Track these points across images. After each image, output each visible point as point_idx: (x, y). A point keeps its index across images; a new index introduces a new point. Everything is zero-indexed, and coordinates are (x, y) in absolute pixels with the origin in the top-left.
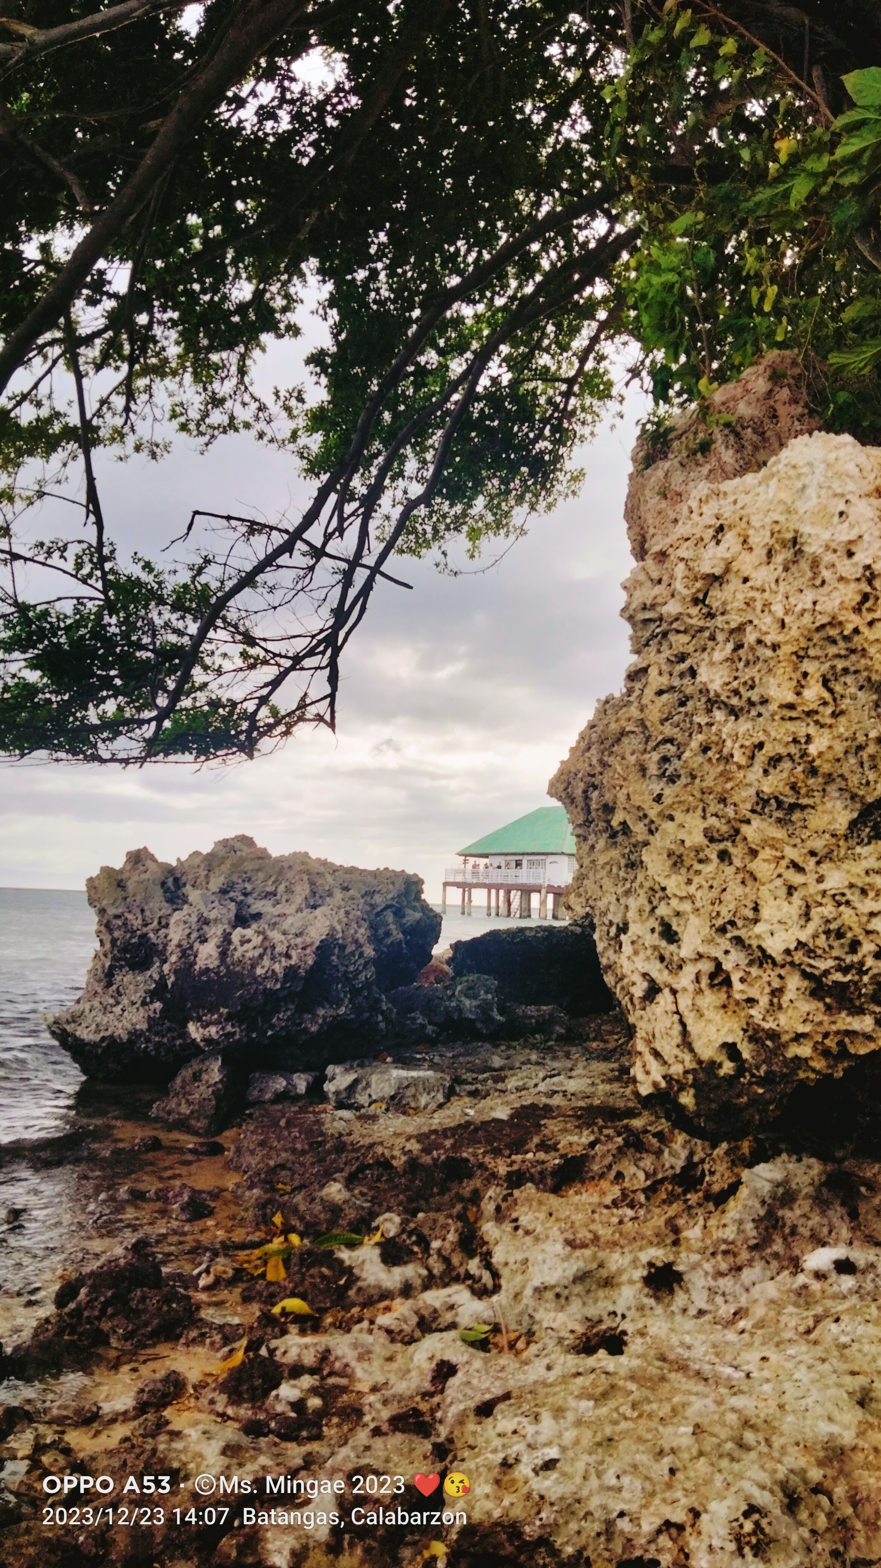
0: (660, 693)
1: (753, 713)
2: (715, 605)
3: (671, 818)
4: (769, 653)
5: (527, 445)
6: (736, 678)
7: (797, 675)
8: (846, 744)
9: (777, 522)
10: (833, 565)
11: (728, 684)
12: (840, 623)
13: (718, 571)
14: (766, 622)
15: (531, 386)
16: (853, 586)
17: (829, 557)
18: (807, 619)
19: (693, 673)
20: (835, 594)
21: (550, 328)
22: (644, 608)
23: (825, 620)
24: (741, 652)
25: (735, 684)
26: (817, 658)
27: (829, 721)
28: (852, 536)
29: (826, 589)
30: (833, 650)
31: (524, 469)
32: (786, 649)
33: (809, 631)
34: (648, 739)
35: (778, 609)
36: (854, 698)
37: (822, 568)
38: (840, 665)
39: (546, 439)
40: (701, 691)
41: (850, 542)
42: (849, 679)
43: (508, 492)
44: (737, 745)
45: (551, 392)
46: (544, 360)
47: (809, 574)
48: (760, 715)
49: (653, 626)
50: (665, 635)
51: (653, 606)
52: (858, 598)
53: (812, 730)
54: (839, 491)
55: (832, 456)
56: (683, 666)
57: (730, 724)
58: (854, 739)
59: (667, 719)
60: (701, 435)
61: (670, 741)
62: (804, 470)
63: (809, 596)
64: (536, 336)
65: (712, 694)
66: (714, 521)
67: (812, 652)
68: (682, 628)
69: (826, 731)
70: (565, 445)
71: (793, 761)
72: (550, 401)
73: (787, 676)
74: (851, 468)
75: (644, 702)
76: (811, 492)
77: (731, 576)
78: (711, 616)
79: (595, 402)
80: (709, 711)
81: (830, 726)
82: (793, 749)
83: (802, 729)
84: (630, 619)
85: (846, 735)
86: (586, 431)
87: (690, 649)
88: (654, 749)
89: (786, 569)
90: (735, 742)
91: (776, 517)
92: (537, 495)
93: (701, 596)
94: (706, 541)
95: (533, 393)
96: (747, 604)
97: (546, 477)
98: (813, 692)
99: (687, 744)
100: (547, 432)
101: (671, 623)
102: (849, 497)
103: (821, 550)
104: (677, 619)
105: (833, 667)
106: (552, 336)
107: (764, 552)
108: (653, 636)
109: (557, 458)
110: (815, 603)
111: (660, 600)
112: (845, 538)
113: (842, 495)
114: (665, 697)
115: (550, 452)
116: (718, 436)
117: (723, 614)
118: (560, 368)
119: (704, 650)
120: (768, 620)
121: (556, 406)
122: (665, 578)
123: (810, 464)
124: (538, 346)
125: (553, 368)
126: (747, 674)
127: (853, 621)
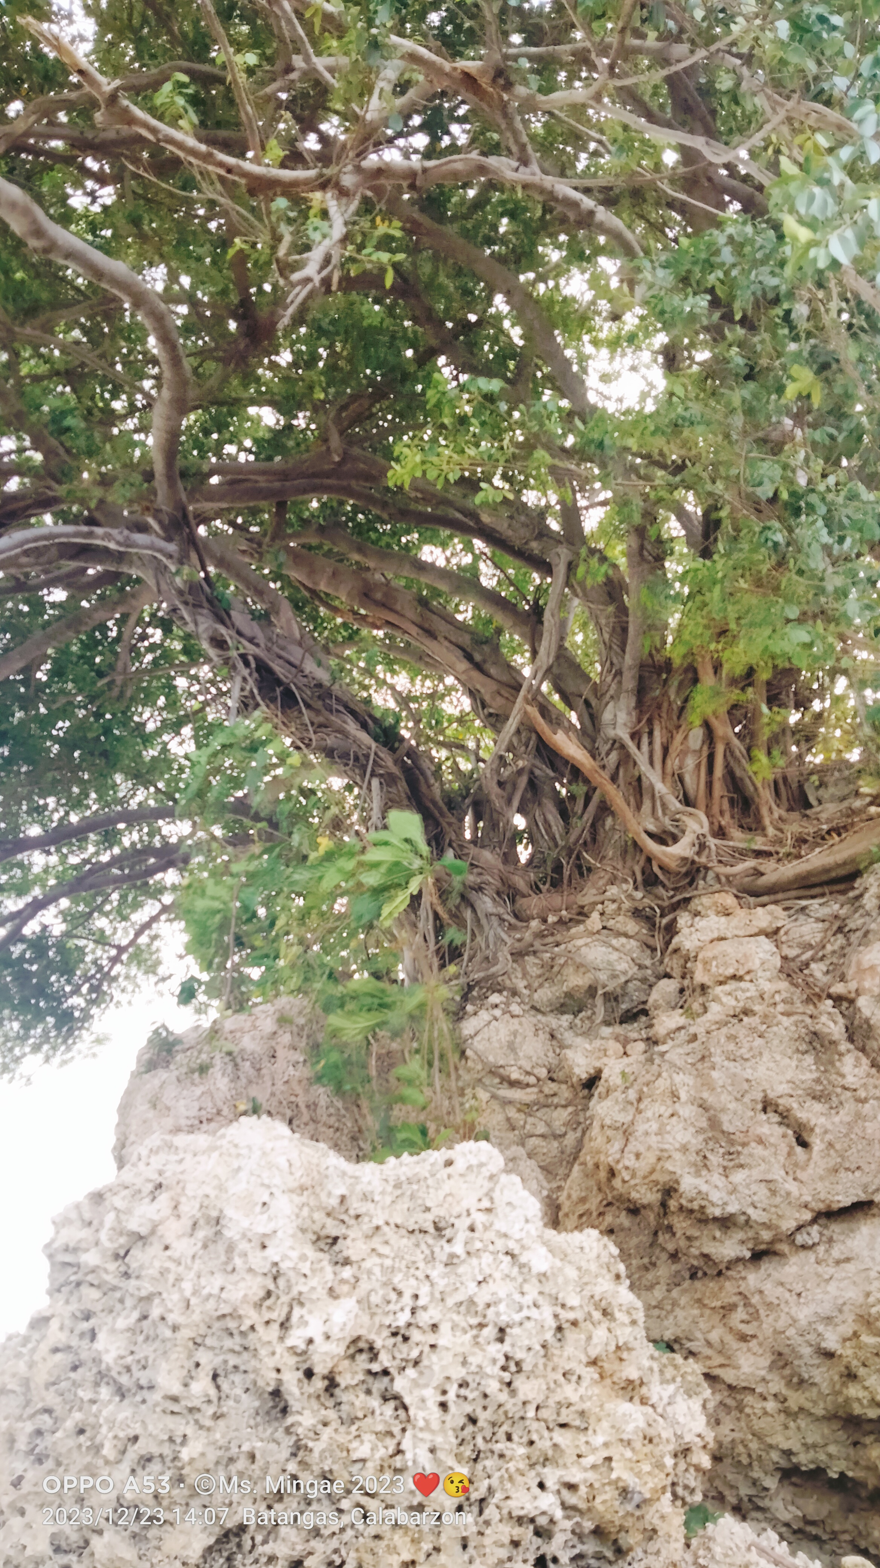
0: (56, 1350)
1: (138, 1398)
2: (134, 1265)
3: (22, 1513)
4: (168, 1333)
5: (59, 997)
6: (132, 1353)
7: (190, 1364)
8: (220, 1453)
9: (207, 1196)
10: (246, 1255)
11: (122, 1357)
12: (240, 1317)
13: (143, 1231)
14: (173, 1298)
15: (81, 943)
16: (260, 1279)
17: (243, 1246)
18: (211, 1304)
19: (93, 1335)
20: (242, 1285)
21: (115, 896)
22: (66, 1249)
23: (225, 1309)
24: (145, 1323)
25: (129, 1359)
26: (212, 1348)
27: (208, 1423)
28: (268, 1231)
29: (234, 1277)
30: (229, 1343)
31: (51, 1020)
32: (185, 1333)
33: (211, 1317)
34: (28, 1403)
35: (187, 1286)
36: (237, 1401)
37: (235, 1254)
38: (233, 1360)
39: (81, 995)
40: (94, 1360)
41: (265, 1235)
42: (237, 1378)
43: (26, 1037)
44: (110, 1435)
45: (99, 953)
46: (101, 922)
47: (223, 1258)
48: (144, 1401)
49: (70, 1270)
50: (78, 1284)
51: (75, 1250)
52: (262, 1293)
53: (190, 1431)
54: (266, 1182)
55: (269, 1145)
56: (85, 1326)
57: (111, 1407)
58: (228, 1449)
59: (54, 1384)
60: (204, 1056)
61: (48, 1411)
62: (244, 1151)
63: (218, 1281)
64: (99, 900)
65: (103, 1366)
66: (155, 1177)
67: (209, 1341)
68: (96, 1282)
69: (203, 1433)
70: (99, 1006)
71: (164, 1462)
72: (95, 962)
73: (179, 1364)
74: (282, 1161)
75: (36, 1357)
76: (243, 1175)
77: (154, 1239)
78: (126, 1275)
79: (140, 974)
80: (97, 1384)
81: (209, 1429)
82: (167, 1450)
83: (180, 1426)
84: (51, 1257)
85: (221, 1443)
86: (123, 998)
87: (97, 1307)
88: (32, 1416)
89: (205, 1246)
90: (110, 1429)
91: (208, 1190)
92: (54, 1048)
93: (122, 1253)
94: (144, 1194)
95: (81, 950)
96: (161, 1273)
97: (70, 1032)
98: (201, 1386)
99: (64, 1420)
100: (85, 989)
101: (86, 1274)
102: (274, 1190)
103: (237, 1237)
104: (93, 1271)
105: (225, 1362)
106: (115, 904)
107: (190, 1223)
108: (67, 1283)
109: (87, 1016)
110: (222, 1289)
111: (84, 1245)
112: (261, 1230)
113: (268, 1187)
114: (59, 1356)
115: (82, 1010)
116: (218, 1062)
117: (138, 1277)
118: (114, 933)
119: (111, 1311)
120: (176, 1297)
121: (100, 968)
122: (95, 1222)
123: (249, 1148)
124: (99, 909)
125: (108, 932)
126: (145, 1351)
127: (252, 1316)
